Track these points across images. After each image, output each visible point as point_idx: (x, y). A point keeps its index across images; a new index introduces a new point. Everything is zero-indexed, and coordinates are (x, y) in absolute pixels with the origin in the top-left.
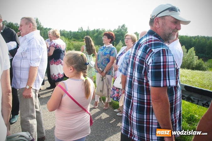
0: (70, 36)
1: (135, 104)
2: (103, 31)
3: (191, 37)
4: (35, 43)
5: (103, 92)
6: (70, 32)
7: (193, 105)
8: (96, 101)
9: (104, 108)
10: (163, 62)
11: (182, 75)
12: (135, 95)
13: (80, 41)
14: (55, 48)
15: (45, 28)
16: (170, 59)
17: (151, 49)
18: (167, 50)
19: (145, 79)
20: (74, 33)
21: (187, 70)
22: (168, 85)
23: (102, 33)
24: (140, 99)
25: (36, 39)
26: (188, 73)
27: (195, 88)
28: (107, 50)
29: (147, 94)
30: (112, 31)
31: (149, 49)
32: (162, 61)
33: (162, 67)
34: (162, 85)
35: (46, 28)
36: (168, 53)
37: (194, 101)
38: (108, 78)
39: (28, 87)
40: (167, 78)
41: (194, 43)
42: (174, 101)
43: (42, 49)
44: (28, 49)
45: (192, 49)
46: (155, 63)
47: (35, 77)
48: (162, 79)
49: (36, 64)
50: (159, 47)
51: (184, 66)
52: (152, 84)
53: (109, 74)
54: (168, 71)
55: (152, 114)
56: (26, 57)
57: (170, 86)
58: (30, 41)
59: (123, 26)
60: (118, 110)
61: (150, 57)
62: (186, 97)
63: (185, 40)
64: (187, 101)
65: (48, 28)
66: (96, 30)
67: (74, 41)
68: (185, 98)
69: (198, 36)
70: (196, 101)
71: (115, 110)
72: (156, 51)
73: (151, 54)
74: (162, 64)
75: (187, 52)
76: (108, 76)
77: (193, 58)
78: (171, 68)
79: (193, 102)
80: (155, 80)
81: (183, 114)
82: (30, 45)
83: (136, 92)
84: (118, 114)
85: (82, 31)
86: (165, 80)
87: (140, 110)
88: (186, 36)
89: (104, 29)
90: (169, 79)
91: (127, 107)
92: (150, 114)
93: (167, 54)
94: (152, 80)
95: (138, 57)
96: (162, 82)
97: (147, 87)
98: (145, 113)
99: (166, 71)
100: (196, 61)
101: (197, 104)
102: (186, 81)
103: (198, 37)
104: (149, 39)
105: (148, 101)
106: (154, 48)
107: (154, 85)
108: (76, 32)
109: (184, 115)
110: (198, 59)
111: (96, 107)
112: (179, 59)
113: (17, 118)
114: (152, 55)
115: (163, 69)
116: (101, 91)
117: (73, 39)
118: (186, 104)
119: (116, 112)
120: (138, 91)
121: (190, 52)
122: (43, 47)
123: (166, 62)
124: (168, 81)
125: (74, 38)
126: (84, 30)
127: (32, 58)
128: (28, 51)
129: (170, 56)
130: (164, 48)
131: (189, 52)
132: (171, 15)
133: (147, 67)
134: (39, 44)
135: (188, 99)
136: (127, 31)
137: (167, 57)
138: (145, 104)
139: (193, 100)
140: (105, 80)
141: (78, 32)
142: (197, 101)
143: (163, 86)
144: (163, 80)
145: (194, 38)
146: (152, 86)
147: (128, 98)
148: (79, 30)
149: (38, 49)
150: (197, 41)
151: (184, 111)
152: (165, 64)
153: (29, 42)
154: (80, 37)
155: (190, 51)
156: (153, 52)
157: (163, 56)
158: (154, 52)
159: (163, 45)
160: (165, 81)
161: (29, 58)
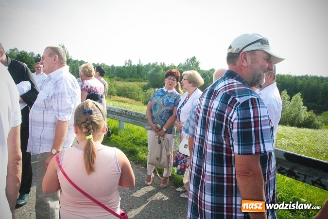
0: (112, 73)
1: (208, 182)
2: (163, 66)
3: (295, 78)
4: (66, 86)
5: (160, 161)
6: (113, 67)
7: (298, 183)
8: (149, 174)
9: (161, 185)
10: (254, 117)
11: (283, 135)
12: (208, 168)
13: (127, 81)
14: (89, 92)
15: (75, 60)
16: (262, 112)
17: (233, 98)
18: (258, 99)
19: (225, 143)
20: (118, 69)
21: (290, 127)
22: (262, 151)
23: (161, 69)
24: (216, 174)
25: (67, 80)
26: (291, 133)
27: (300, 157)
28: (170, 97)
29: (227, 167)
30: (177, 66)
31: (232, 97)
32: (252, 116)
33: (253, 124)
34: (254, 152)
35: (77, 61)
36: (259, 104)
37: (299, 177)
38: (168, 140)
39: (54, 152)
40: (261, 141)
41: (301, 86)
42: (267, 175)
43: (74, 94)
44: (54, 94)
45: (298, 95)
46: (243, 119)
47: (65, 136)
48: (254, 142)
49: (66, 116)
50: (247, 96)
51: (286, 122)
52: (239, 150)
53: (170, 133)
54: (261, 130)
55: (236, 197)
56: (52, 107)
57: (265, 151)
58: (57, 82)
59: (193, 59)
60: (183, 189)
61: (235, 110)
62: (286, 171)
63: (288, 82)
64: (288, 176)
65: (79, 60)
66: (152, 64)
67: (118, 80)
68: (284, 171)
69: (307, 75)
70: (302, 177)
71: (177, 189)
72: (243, 101)
73: (235, 105)
74: (252, 120)
75: (290, 100)
76: (168, 136)
77: (299, 110)
78: (265, 125)
79: (297, 179)
80: (244, 145)
81: (282, 196)
82: (58, 88)
83: (209, 164)
84: (182, 196)
85: (130, 66)
86: (257, 143)
87: (217, 190)
88: (289, 76)
89: (164, 64)
90: (263, 143)
91: (195, 186)
92: (232, 197)
93: (258, 106)
94: (239, 145)
95: (214, 110)
96: (253, 146)
97: (228, 155)
98: (225, 195)
99: (258, 130)
100: (304, 114)
101: (304, 181)
102: (289, 145)
103: (306, 77)
104: (228, 84)
105: (230, 176)
106: (239, 97)
107: (241, 152)
108: (120, 67)
109: (283, 198)
110: (308, 111)
111: (149, 184)
112: (276, 113)
113: (27, 198)
114: (236, 107)
115: (255, 127)
116: (157, 159)
117: (116, 78)
118: (287, 181)
119: (180, 192)
120: (212, 162)
121: (295, 101)
122: (76, 91)
123: (258, 117)
124: (261, 145)
125: (117, 76)
126: (133, 64)
127: (60, 108)
128: (55, 98)
129: (262, 107)
130: (253, 97)
131: (293, 100)
132: (263, 50)
133: (230, 125)
134: (71, 87)
135: (290, 174)
136: (199, 66)
137: (259, 109)
138: (225, 180)
139: (297, 175)
140: (163, 143)
141: (124, 67)
142: (304, 176)
143: (256, 153)
144: (255, 144)
145: (301, 78)
146: (239, 154)
147: (197, 173)
148: (126, 64)
149: (70, 94)
150: (306, 82)
151: (283, 192)
152: (256, 119)
153: (56, 84)
154: (128, 75)
155: (294, 98)
156: (237, 102)
157: (253, 108)
158: (239, 103)
159: (251, 92)
160: (257, 145)
161: (55, 107)
